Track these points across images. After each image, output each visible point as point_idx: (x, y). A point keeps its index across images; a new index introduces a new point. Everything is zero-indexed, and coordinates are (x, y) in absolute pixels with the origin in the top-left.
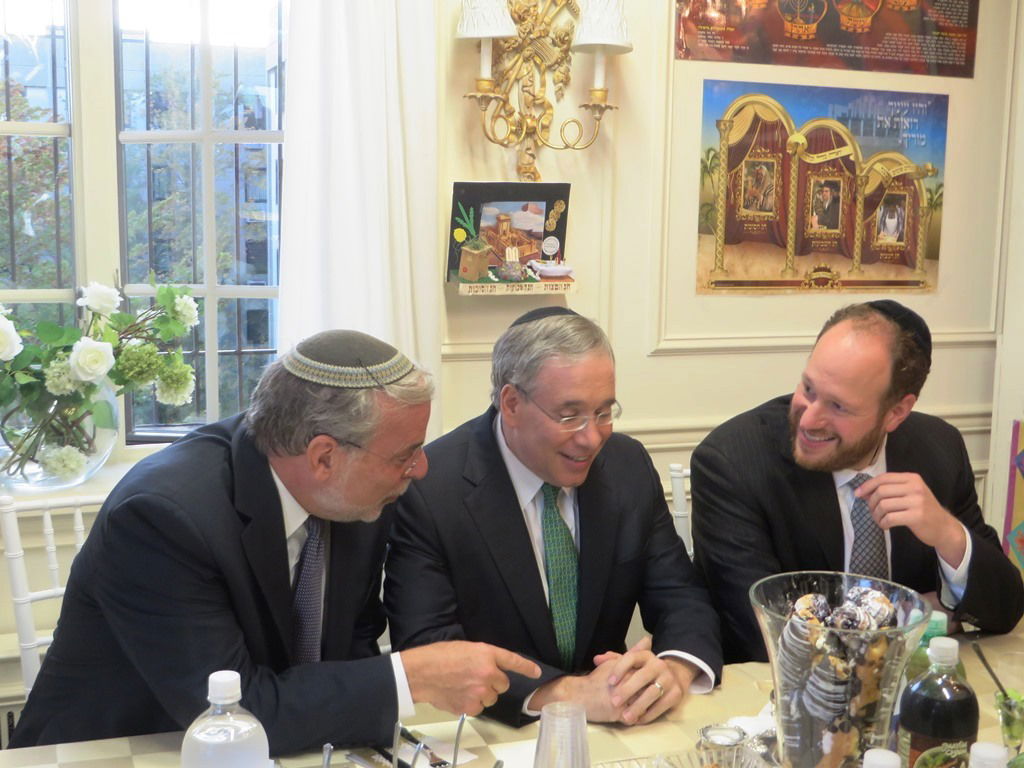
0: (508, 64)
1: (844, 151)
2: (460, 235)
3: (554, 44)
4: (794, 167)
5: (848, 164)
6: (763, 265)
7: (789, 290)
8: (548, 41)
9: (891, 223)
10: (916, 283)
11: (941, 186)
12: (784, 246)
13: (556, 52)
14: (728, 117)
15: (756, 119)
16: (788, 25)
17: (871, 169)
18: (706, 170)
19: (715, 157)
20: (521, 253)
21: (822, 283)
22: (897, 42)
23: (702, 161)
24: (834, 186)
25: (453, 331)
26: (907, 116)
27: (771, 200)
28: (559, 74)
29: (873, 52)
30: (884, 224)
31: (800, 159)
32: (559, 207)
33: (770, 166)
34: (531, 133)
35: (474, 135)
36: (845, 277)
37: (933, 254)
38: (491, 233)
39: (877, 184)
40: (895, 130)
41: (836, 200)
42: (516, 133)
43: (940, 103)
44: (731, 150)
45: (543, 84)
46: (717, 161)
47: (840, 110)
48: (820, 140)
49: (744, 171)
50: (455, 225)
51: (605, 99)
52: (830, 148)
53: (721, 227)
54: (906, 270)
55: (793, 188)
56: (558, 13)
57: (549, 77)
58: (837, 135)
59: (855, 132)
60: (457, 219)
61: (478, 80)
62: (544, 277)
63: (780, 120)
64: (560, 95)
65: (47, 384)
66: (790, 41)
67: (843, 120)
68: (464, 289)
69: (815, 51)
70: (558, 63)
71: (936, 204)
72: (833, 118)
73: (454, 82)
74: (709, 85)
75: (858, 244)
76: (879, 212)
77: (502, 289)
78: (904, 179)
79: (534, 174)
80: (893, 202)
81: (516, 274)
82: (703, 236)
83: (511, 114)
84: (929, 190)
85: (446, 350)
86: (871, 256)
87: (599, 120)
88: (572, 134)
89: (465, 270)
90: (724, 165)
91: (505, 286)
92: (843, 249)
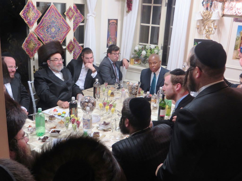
14: (241, 32)
18: (237, 40)
19: (239, 38)
23: (236, 38)
44: (241, 37)
46: (239, 39)
51: (216, 27)
60: (195, 44)
61: (197, 26)
74: (239, 26)
79: (209, 38)
82: (235, 50)
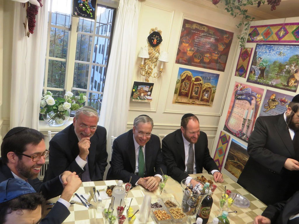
0: (146, 61)
1: (201, 82)
2: (134, 90)
3: (155, 59)
4: (192, 84)
5: (201, 84)
6: (184, 100)
7: (188, 104)
8: (154, 58)
9: (206, 95)
10: (209, 105)
11: (216, 89)
12: (188, 97)
13: (155, 60)
14: (182, 74)
15: (187, 75)
16: (195, 60)
17: (205, 85)
18: (177, 83)
20: (144, 94)
21: (193, 104)
22: (213, 65)
23: (177, 81)
24: (198, 88)
25: (130, 106)
26: (212, 77)
27: (187, 89)
28: (155, 64)
29: (208, 66)
30: (205, 95)
31: (193, 83)
32: (151, 87)
33: (188, 83)
34: (149, 74)
35: (139, 73)
36: (197, 103)
37: (212, 101)
38: (139, 90)
39: (205, 88)
40: (210, 80)
41: (198, 90)
42: (146, 73)
43: (218, 76)
44: (182, 80)
45: (152, 65)
47: (201, 75)
48: (197, 80)
49: (184, 84)
50: (133, 88)
51: (162, 70)
52: (198, 81)
53: (178, 93)
54: (207, 103)
55: (191, 87)
56: (156, 53)
57: (153, 64)
58: (200, 79)
59: (203, 79)
60: (134, 88)
61: (141, 65)
62: (147, 99)
63: (191, 76)
64: (154, 67)
65: (59, 109)
66: (195, 62)
67: (201, 77)
68: (133, 100)
69: (199, 64)
70: (155, 62)
71: (214, 93)
72: (200, 76)
73: (137, 63)
74: (180, 68)
75: (200, 98)
76: (205, 93)
77: (140, 101)
78: (210, 88)
79: (148, 81)
80: (207, 91)
81: (142, 98)
82: (175, 94)
83: (146, 70)
84: (213, 90)
85: (129, 109)
86: (202, 100)
87: (161, 73)
88: (156, 75)
89: (134, 97)
90: (180, 82)
91: (140, 100)
92: (197, 98)
